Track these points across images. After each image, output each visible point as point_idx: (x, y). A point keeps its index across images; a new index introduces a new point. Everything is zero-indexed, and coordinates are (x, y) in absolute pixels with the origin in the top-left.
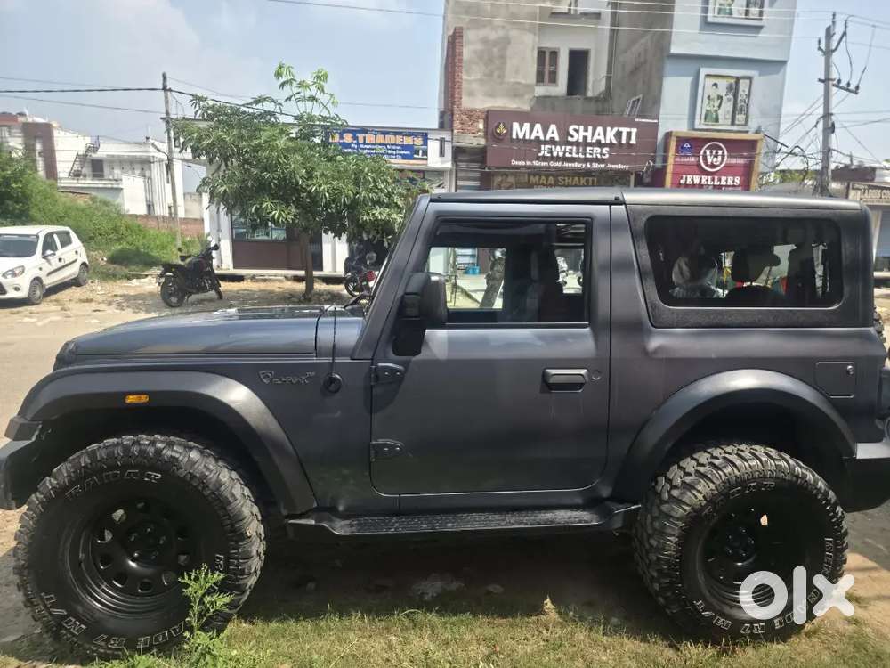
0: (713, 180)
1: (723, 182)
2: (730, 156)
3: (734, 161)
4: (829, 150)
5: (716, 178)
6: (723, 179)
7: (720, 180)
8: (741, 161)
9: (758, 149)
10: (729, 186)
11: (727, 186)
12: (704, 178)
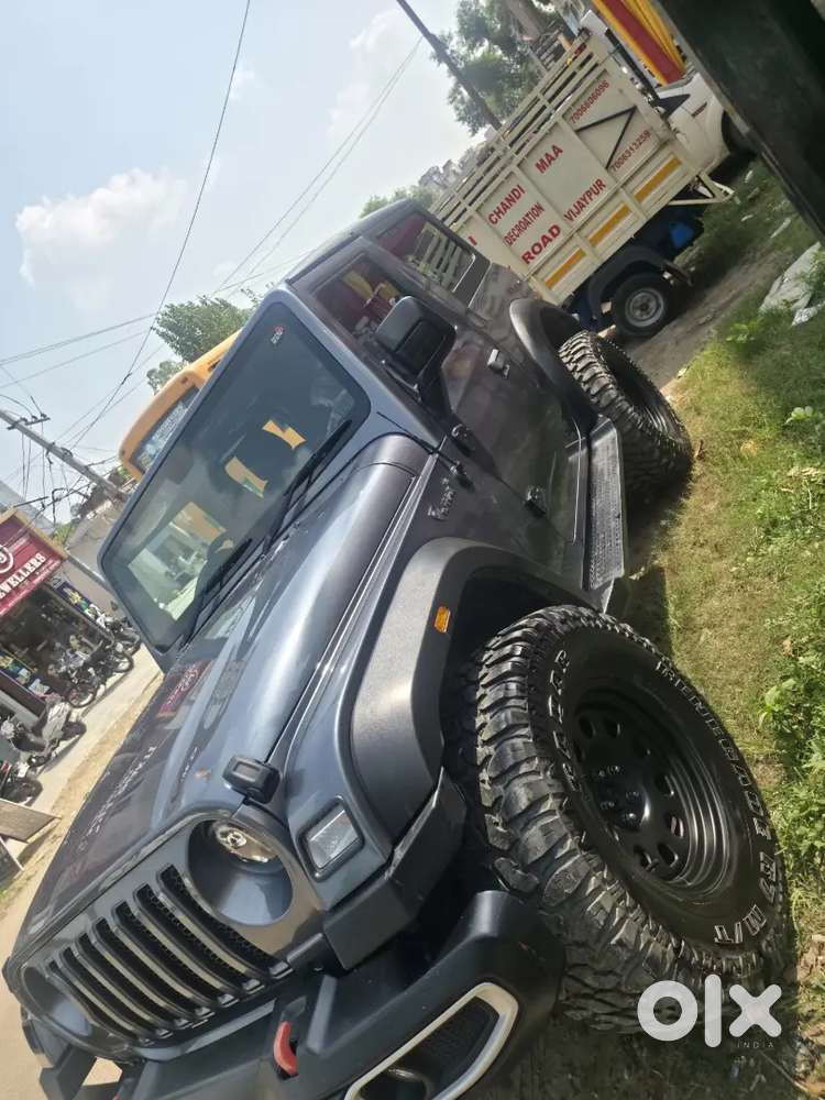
0: (19, 575)
1: (31, 569)
2: (7, 547)
3: (16, 546)
4: (87, 468)
5: (20, 571)
6: (27, 566)
7: (25, 570)
8: (23, 541)
9: (24, 521)
10: (40, 567)
11: (38, 569)
12: (10, 580)
